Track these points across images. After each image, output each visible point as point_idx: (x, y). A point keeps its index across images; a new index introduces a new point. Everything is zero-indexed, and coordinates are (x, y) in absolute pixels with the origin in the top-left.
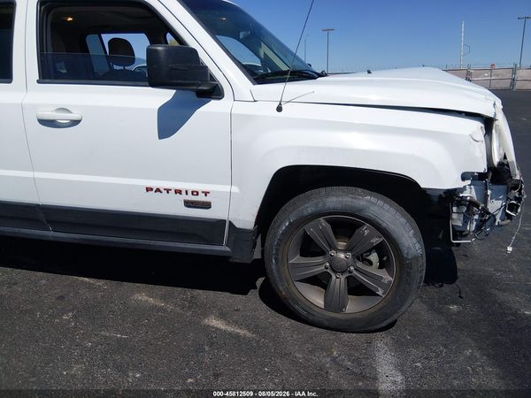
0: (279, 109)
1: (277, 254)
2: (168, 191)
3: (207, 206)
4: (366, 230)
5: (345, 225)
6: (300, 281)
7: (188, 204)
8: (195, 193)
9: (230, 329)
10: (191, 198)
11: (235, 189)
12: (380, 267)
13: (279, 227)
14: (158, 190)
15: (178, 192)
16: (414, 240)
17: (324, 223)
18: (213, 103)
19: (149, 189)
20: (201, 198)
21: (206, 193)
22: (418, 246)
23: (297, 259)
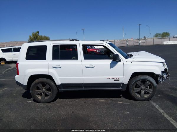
0: (132, 63)
1: (132, 88)
2: (111, 78)
3: (119, 80)
4: (148, 82)
5: (144, 82)
6: (136, 93)
7: (115, 80)
10: (116, 79)
11: (124, 77)
12: (150, 88)
13: (132, 83)
14: (109, 78)
15: (113, 78)
17: (140, 82)
18: (119, 62)
19: (107, 78)
20: (118, 79)
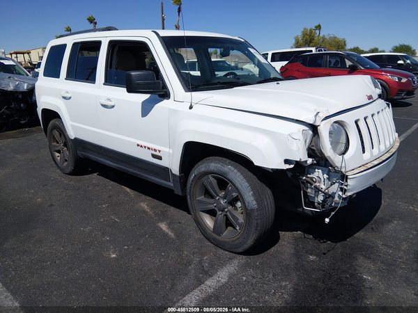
0: (191, 108)
1: (190, 192)
2: (145, 147)
3: (160, 158)
4: (230, 187)
6: (203, 211)
7: (154, 156)
8: (155, 150)
9: (167, 231)
11: (171, 151)
14: (141, 146)
15: (149, 148)
16: (252, 198)
17: (211, 179)
18: (165, 101)
19: (138, 145)
20: (157, 153)
21: (160, 151)
22: (254, 202)
23: (202, 198)
